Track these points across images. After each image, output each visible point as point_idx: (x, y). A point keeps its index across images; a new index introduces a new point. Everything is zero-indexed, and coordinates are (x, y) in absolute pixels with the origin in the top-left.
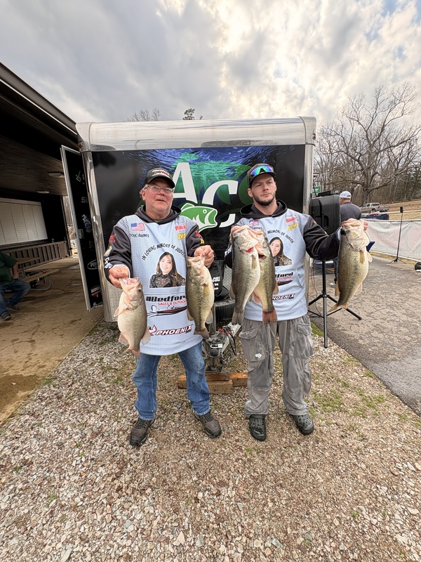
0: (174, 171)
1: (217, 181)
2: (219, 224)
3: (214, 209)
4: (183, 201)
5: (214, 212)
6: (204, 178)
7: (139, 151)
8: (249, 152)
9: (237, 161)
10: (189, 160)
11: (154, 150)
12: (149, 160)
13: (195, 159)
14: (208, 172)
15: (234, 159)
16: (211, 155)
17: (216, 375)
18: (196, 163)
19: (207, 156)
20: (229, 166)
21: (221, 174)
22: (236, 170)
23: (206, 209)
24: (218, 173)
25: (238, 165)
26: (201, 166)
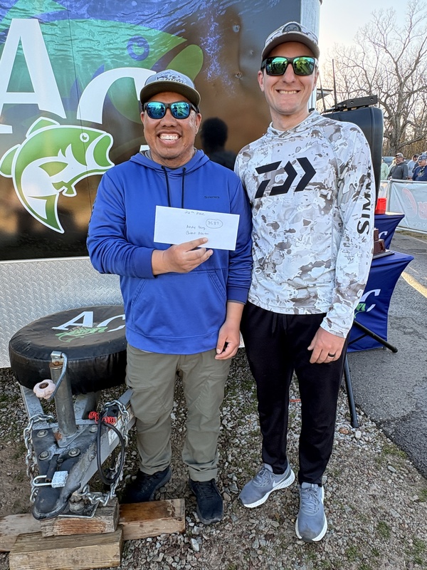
1: (109, 68)
3: (105, 134)
4: (32, 112)
5: (106, 139)
6: (78, 60)
8: (177, 3)
9: (153, 24)
10: (37, 13)
13: (51, 10)
14: (85, 45)
15: (145, 18)
16: (91, 4)
17: (81, 522)
18: (56, 22)
19: (81, 7)
20: (134, 33)
21: (117, 52)
22: (149, 44)
23: (86, 131)
24: (109, 49)
25: (155, 33)
26: (68, 30)
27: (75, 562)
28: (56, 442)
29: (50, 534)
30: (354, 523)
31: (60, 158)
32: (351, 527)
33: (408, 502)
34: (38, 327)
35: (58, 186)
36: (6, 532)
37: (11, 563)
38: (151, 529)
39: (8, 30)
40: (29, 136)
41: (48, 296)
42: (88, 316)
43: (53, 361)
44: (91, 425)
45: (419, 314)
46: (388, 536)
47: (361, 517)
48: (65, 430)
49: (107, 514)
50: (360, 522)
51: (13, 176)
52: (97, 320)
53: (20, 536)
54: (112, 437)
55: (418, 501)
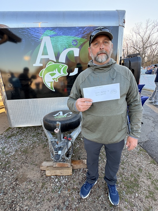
0: (41, 41)
1: (67, 48)
2: (69, 74)
3: (66, 65)
5: (66, 67)
6: (59, 46)
7: (19, 28)
8: (85, 30)
9: (79, 36)
10: (49, 35)
11: (28, 28)
12: (26, 34)
13: (53, 34)
14: (61, 42)
15: (77, 35)
16: (63, 32)
17: (62, 164)
18: (54, 37)
19: (61, 33)
20: (74, 39)
21: (69, 44)
22: (78, 41)
23: (61, 65)
24: (67, 43)
25: (79, 38)
26: (57, 39)
27: (61, 173)
28: (57, 144)
29: (55, 166)
30: (133, 168)
31: (54, 72)
32: (131, 169)
33: (147, 164)
34: (49, 115)
35: (53, 79)
36: (44, 165)
37: (46, 173)
38: (79, 167)
39: (42, 40)
40: (47, 66)
41: (50, 107)
42: (61, 113)
43: (57, 124)
44: (65, 140)
45: (149, 113)
46: (142, 172)
47: (134, 167)
48: (59, 141)
49: (69, 162)
50: (134, 168)
51: (42, 77)
52: (64, 114)
53: (48, 167)
54: (70, 143)
55: (150, 163)
